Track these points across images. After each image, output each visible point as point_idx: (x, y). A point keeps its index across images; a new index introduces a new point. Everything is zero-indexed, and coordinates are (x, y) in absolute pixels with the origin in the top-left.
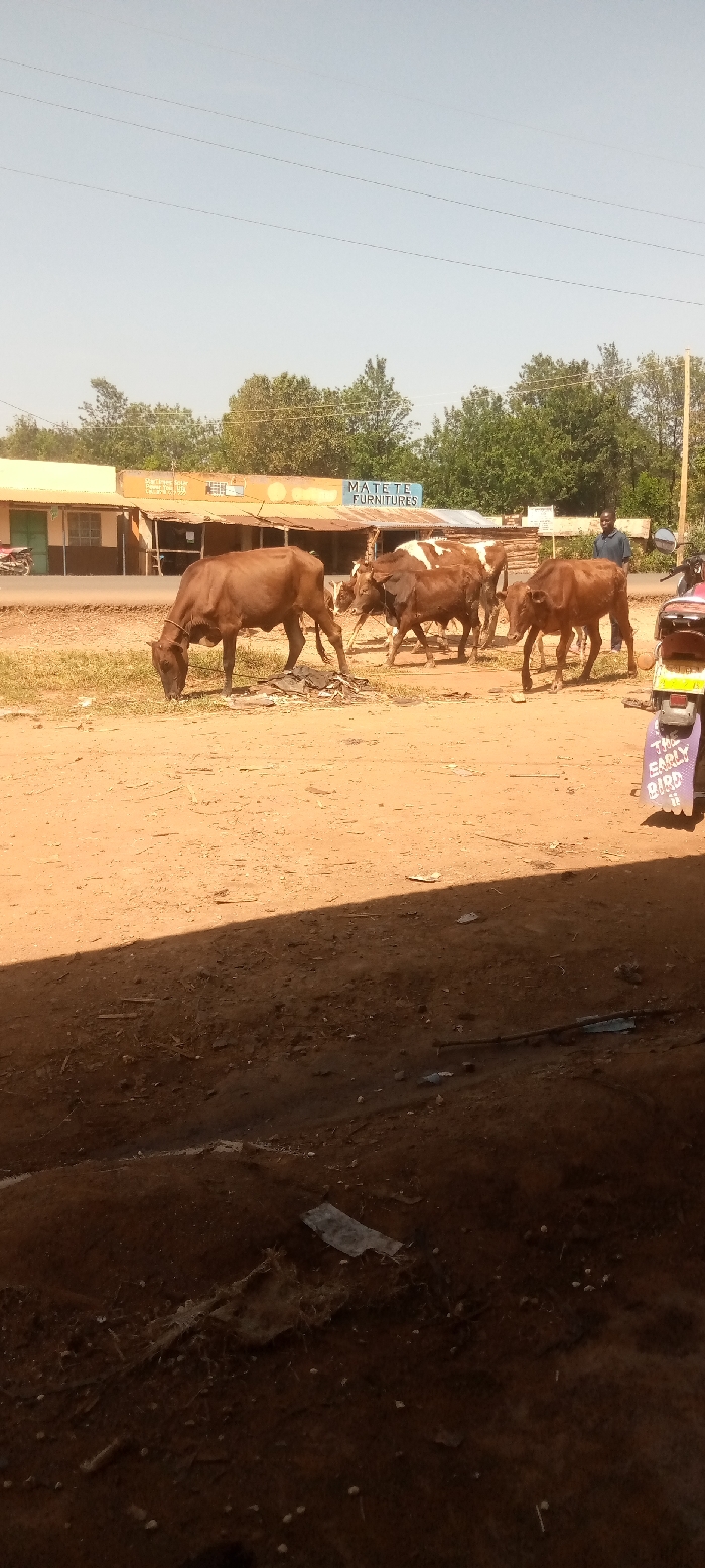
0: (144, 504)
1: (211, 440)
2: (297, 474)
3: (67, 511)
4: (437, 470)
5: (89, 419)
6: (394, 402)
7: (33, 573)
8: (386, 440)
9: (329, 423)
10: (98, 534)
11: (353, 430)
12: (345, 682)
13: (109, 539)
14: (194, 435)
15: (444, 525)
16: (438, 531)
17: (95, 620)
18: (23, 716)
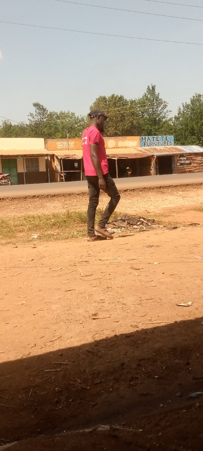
0: (57, 153)
1: (83, 125)
2: (120, 136)
3: (25, 158)
4: (179, 130)
5: (32, 120)
6: (159, 103)
7: (12, 184)
8: (157, 119)
9: (133, 114)
10: (38, 166)
11: (143, 116)
12: (144, 221)
13: (42, 168)
14: (76, 123)
15: (184, 152)
16: (182, 155)
17: (38, 202)
18: (9, 243)
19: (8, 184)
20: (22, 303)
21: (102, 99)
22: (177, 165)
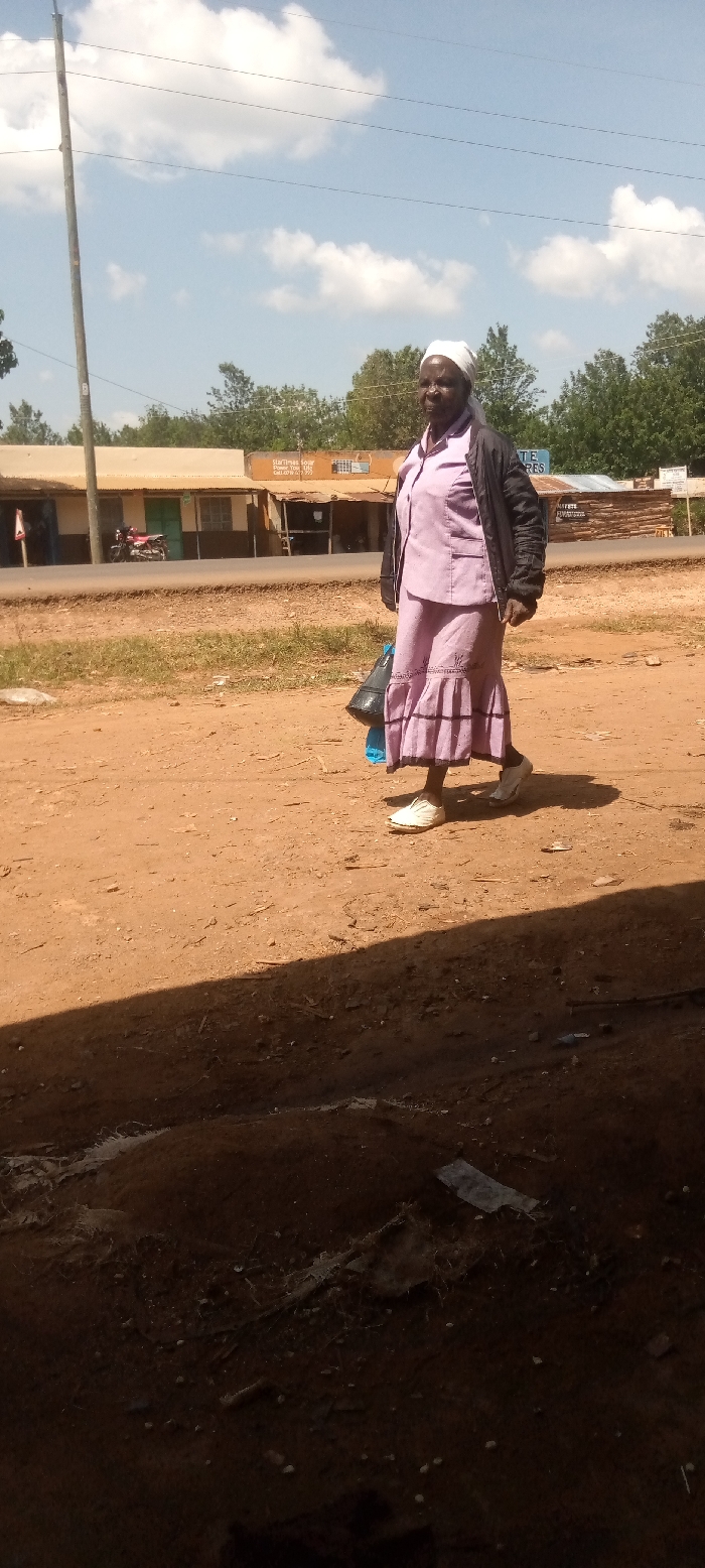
0: (273, 486)
1: (336, 419)
3: (198, 497)
4: (564, 437)
5: (218, 405)
6: (518, 369)
7: (168, 559)
8: (512, 409)
10: (229, 518)
13: (240, 523)
14: (319, 415)
15: (573, 491)
16: (567, 498)
17: (229, 602)
18: (161, 695)
19: (161, 559)
20: (188, 829)
21: (381, 356)
22: (555, 523)
